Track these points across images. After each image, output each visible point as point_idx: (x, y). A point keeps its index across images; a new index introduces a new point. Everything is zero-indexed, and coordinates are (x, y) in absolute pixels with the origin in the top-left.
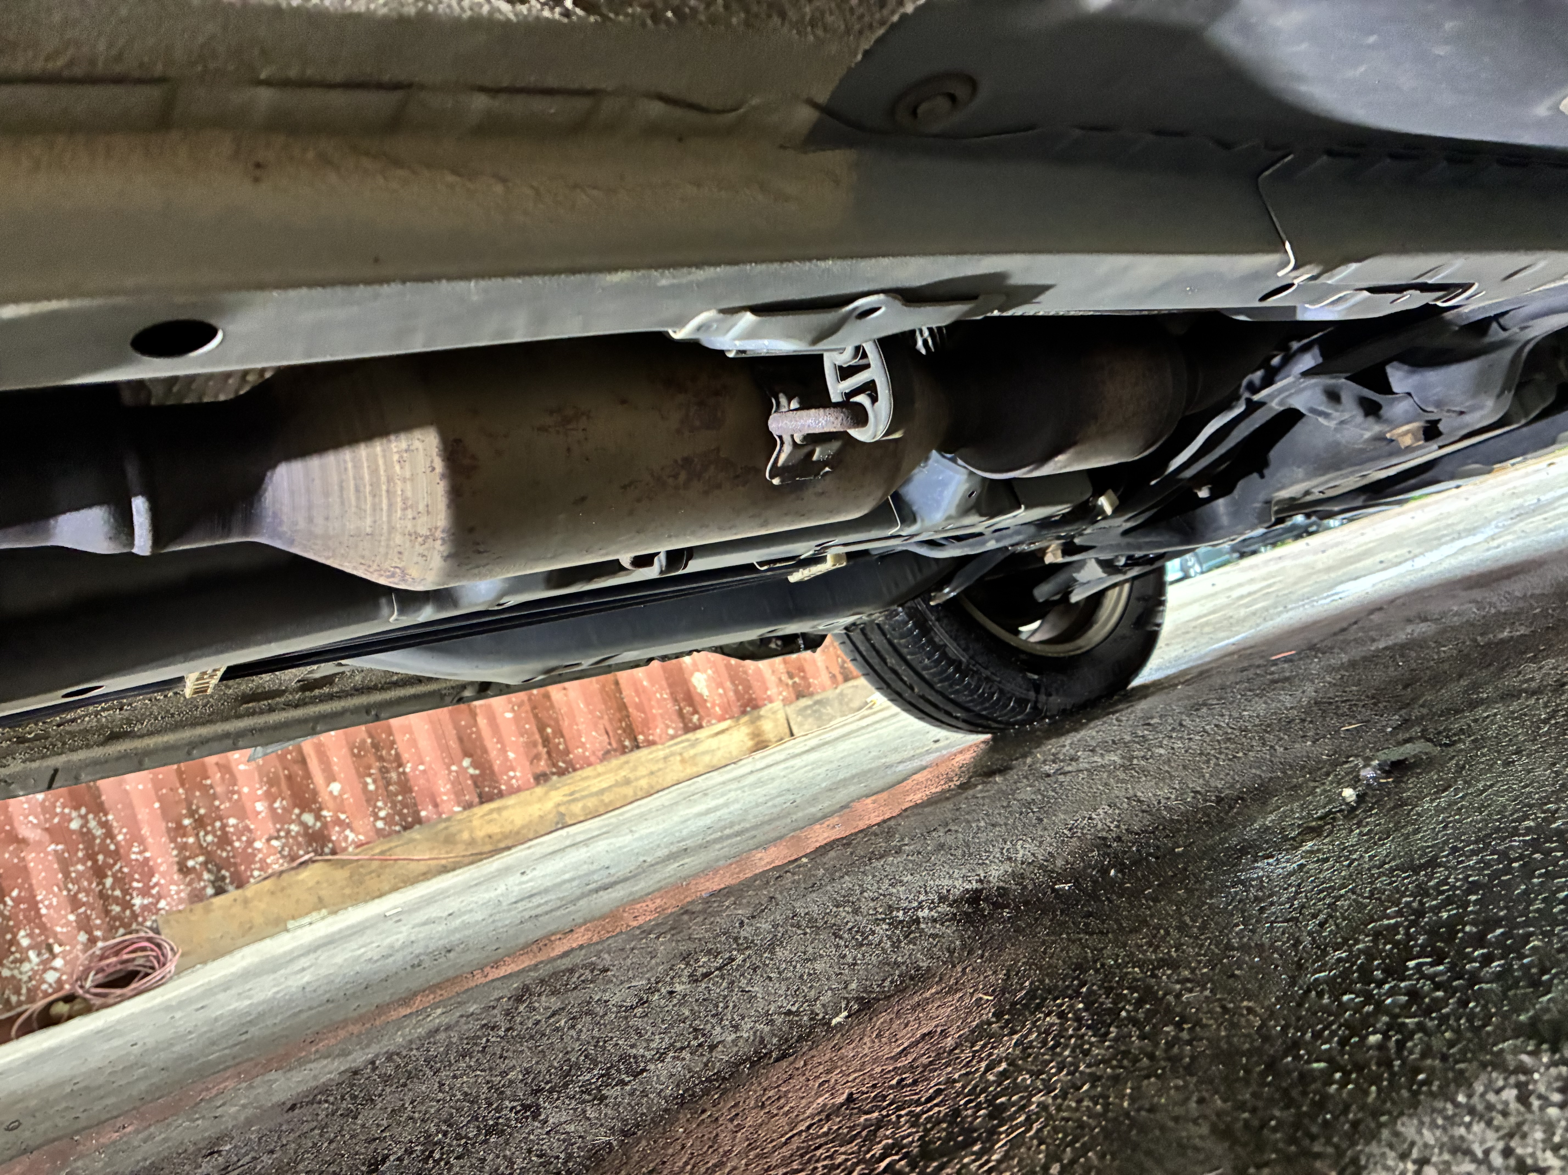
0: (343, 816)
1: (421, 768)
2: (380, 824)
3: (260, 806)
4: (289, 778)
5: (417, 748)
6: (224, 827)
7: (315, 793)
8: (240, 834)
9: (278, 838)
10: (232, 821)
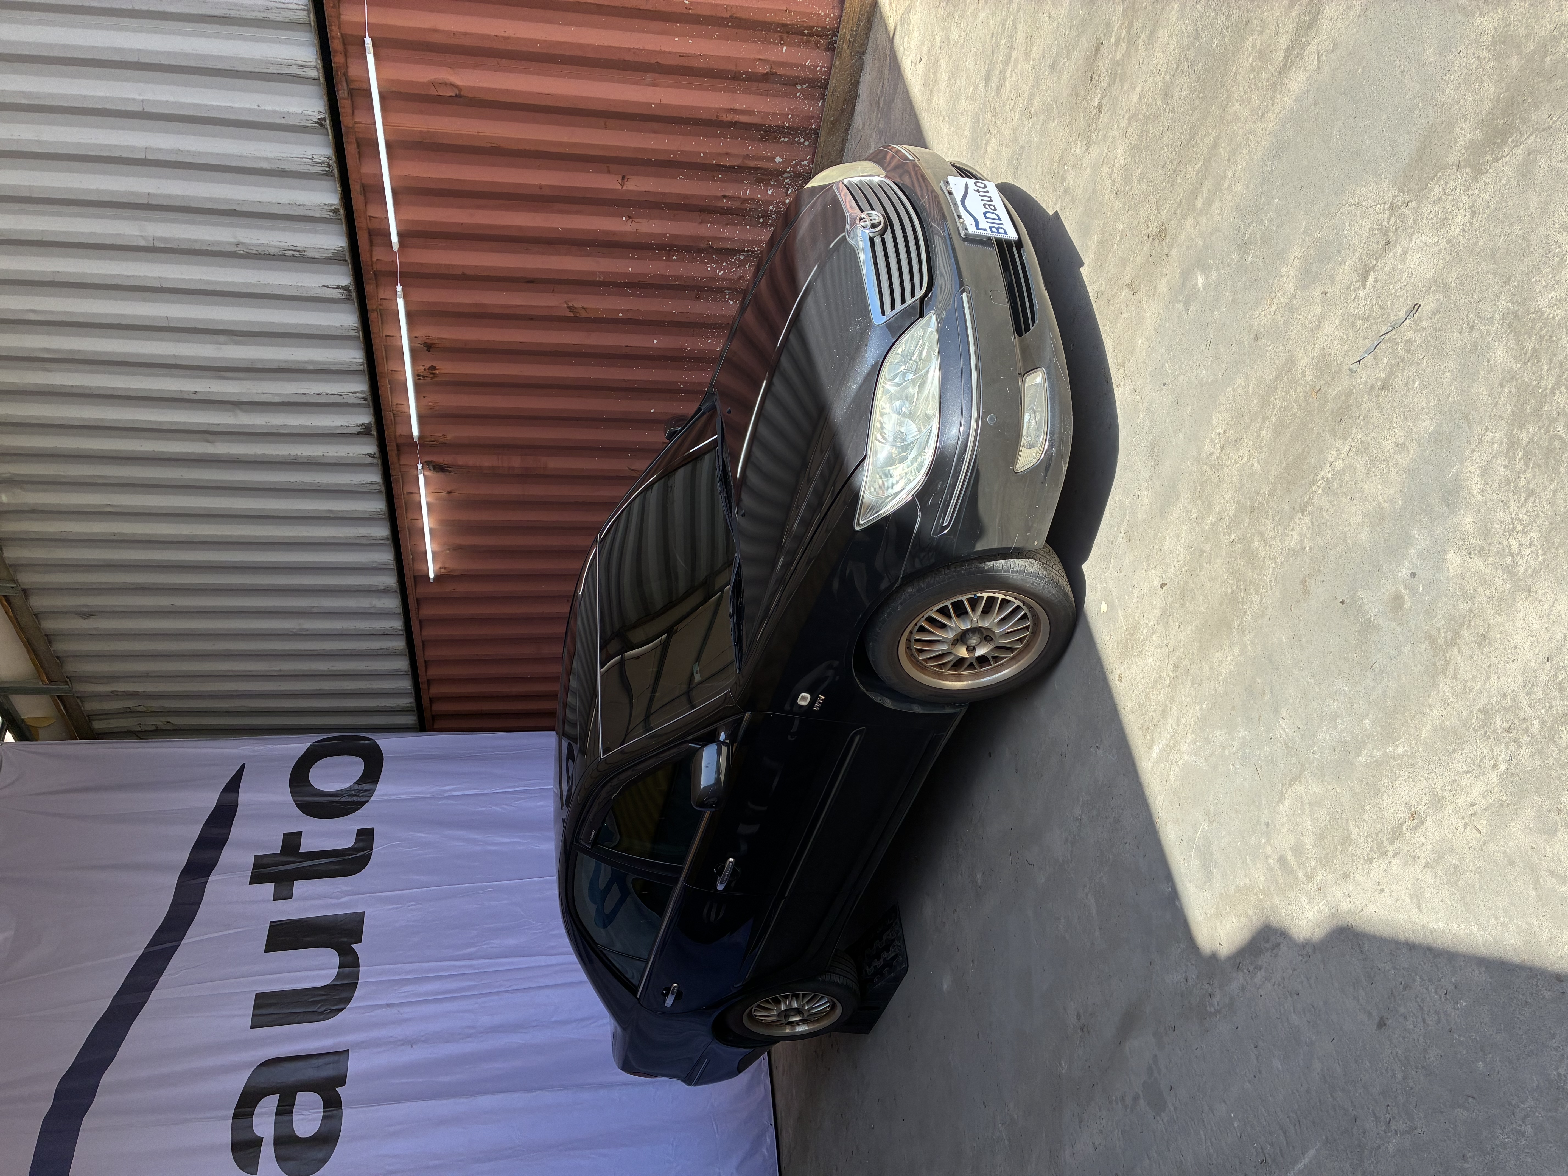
0: (794, 162)
1: (790, 116)
2: (807, 143)
3: (770, 192)
4: (762, 174)
5: (778, 114)
6: (771, 211)
7: (776, 170)
8: (778, 206)
9: (788, 189)
10: (771, 207)
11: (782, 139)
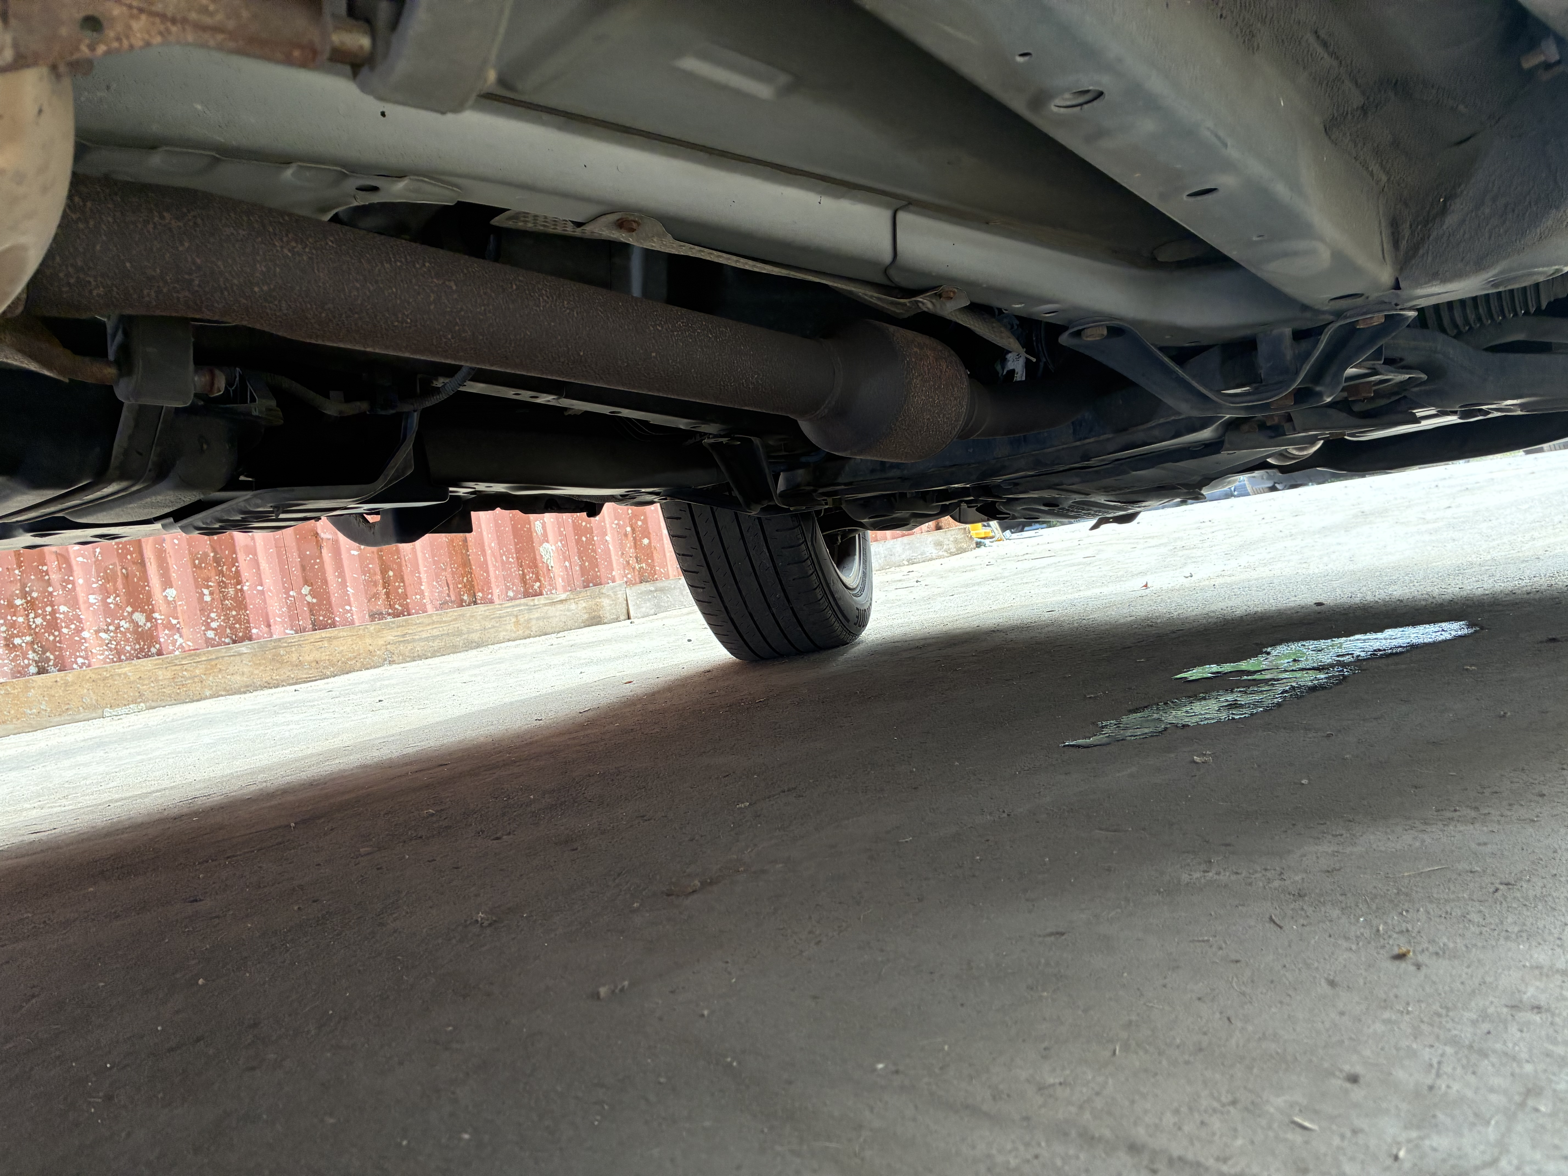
1: (259, 588)
2: (210, 634)
3: (93, 599)
4: (126, 577)
5: (257, 568)
6: (53, 613)
7: (149, 595)
8: (69, 622)
9: (106, 631)
11: (206, 591)
